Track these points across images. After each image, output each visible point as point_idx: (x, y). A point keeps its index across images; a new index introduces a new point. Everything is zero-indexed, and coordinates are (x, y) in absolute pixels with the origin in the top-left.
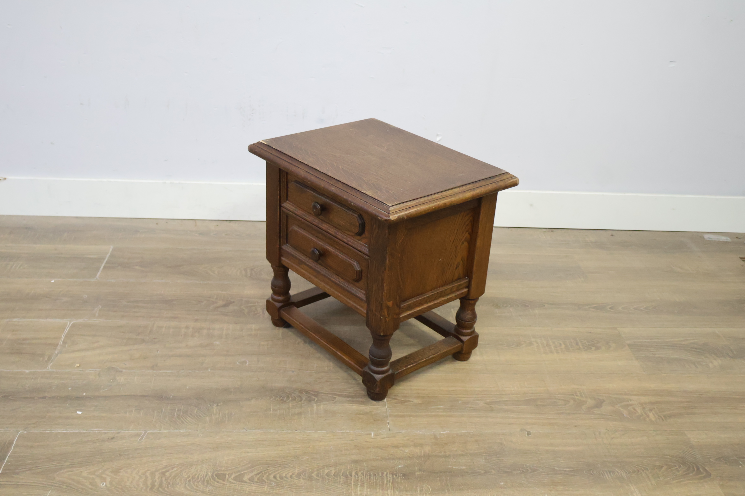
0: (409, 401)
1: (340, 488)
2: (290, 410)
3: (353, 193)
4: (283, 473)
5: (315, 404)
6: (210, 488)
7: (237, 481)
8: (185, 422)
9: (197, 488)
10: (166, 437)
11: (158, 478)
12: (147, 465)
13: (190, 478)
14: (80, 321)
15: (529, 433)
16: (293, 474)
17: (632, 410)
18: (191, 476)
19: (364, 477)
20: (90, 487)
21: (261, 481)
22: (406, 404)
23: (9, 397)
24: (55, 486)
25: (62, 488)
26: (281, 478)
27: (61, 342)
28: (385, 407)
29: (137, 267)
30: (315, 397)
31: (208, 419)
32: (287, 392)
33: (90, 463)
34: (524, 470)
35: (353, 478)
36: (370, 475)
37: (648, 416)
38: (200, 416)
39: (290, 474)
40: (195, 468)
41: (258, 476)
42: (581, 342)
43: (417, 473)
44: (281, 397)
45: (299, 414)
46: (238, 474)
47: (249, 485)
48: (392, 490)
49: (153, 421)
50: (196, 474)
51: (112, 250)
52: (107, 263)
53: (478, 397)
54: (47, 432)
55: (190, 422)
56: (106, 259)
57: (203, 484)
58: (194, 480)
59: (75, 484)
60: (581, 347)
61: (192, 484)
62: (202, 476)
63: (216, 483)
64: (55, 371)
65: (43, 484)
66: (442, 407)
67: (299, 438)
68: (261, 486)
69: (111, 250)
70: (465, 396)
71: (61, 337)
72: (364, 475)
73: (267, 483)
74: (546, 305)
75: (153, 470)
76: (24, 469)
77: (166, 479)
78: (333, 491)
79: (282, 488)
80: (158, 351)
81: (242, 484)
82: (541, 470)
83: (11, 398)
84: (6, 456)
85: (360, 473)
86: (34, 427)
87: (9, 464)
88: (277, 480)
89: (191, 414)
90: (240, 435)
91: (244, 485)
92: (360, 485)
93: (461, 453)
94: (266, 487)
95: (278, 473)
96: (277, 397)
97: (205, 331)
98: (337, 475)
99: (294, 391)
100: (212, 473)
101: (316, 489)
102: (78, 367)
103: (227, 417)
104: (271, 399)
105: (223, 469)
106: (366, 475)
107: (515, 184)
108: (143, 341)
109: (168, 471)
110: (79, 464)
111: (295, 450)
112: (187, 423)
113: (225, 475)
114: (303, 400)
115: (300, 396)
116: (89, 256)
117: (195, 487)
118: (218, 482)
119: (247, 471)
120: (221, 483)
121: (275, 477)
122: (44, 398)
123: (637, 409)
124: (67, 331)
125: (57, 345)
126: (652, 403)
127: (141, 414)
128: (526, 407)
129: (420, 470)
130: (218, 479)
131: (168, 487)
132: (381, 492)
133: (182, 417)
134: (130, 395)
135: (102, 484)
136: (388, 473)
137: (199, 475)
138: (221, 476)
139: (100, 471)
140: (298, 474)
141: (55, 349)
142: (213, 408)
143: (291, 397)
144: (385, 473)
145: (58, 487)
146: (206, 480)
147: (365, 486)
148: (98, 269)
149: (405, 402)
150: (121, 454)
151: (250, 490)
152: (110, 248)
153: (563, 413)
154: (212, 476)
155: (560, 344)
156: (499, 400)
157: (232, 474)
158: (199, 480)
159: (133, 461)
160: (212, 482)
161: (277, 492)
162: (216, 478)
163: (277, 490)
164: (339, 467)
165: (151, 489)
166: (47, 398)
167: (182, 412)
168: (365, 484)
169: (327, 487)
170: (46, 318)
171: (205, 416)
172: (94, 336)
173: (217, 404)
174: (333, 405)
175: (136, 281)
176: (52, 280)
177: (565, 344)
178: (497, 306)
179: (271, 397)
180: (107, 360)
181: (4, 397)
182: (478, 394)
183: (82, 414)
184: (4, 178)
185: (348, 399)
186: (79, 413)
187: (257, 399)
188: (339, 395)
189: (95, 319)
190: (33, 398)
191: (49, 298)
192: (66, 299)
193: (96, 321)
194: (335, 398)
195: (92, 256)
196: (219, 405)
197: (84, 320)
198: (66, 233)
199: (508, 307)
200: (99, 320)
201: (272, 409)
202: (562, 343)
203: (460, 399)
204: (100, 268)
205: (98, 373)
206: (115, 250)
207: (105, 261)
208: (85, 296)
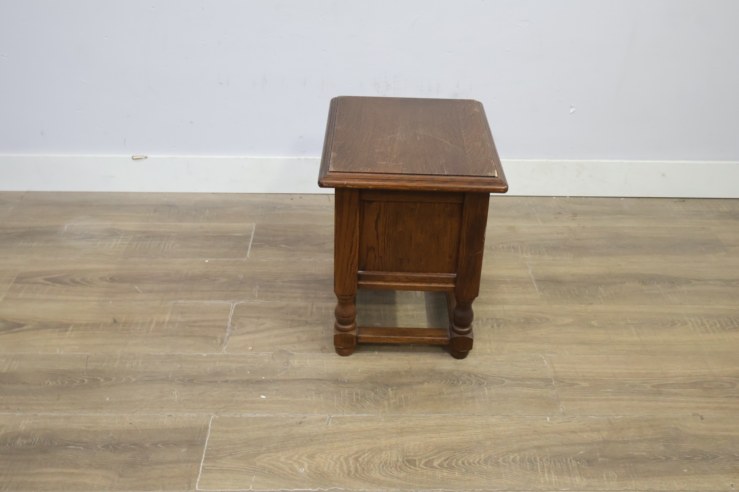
0: (577, 384)
1: (528, 474)
2: (463, 394)
4: (470, 459)
5: (486, 388)
6: (402, 475)
7: (427, 467)
8: (365, 406)
9: (391, 474)
10: (350, 421)
11: (353, 464)
12: (339, 450)
13: (382, 464)
14: (242, 302)
15: (702, 418)
16: (480, 460)
18: (383, 461)
19: (549, 463)
20: (291, 472)
21: (451, 468)
22: (574, 387)
23: (195, 381)
24: (258, 471)
25: (265, 473)
26: (470, 464)
27: (229, 325)
28: (555, 390)
29: (283, 246)
30: (484, 381)
31: (386, 403)
32: (456, 375)
33: (284, 448)
34: (705, 457)
35: (539, 464)
36: (554, 462)
38: (378, 401)
39: (477, 460)
40: (386, 454)
41: (447, 462)
42: (736, 320)
43: (600, 459)
44: (451, 380)
45: (473, 398)
46: (428, 460)
47: (440, 471)
48: (579, 477)
49: (334, 405)
50: (387, 460)
51: (256, 227)
52: (253, 241)
53: (644, 380)
54: (237, 416)
55: (370, 407)
56: (252, 237)
57: (397, 470)
58: (386, 466)
59: (276, 469)
60: (736, 326)
61: (386, 470)
62: (393, 462)
63: (408, 468)
64: (230, 354)
65: (246, 469)
66: (610, 390)
67: (478, 423)
68: (452, 472)
69: (254, 227)
70: (631, 379)
71: (228, 320)
72: (549, 461)
73: (457, 469)
74: (693, 281)
75: (346, 455)
76: (225, 454)
77: (360, 465)
78: (523, 478)
79: (472, 474)
80: (323, 333)
81: (434, 470)
82: (722, 457)
83: (196, 382)
84: (205, 441)
85: (544, 460)
86: (224, 412)
87: (210, 449)
88: (465, 465)
89: (369, 399)
90: (420, 420)
91: (436, 471)
92: (547, 471)
93: (639, 438)
94: (457, 473)
95: (466, 459)
96: (448, 380)
97: (363, 312)
98: (522, 461)
99: (463, 374)
100: (402, 459)
101: (505, 475)
102: (251, 349)
103: (404, 401)
104: (443, 382)
105: (412, 454)
106: (550, 461)
108: (307, 323)
109: (360, 456)
110: (274, 449)
111: (477, 436)
112: (367, 407)
113: (415, 460)
114: (473, 384)
115: (469, 380)
116: (235, 234)
117: (390, 473)
118: (410, 468)
119: (435, 457)
120: (413, 469)
121: (463, 463)
122: (227, 381)
124: (232, 313)
125: (227, 327)
127: (322, 398)
128: (693, 390)
129: (602, 456)
130: (409, 464)
131: (364, 473)
132: (569, 479)
133: (361, 401)
134: (307, 379)
135: (301, 470)
136: (572, 460)
137: (390, 460)
138: (411, 462)
139: (296, 457)
140: (484, 460)
141: (226, 332)
142: (388, 392)
143: (461, 381)
144: (569, 460)
145: (260, 472)
146: (398, 466)
147: (552, 472)
148: (246, 248)
149: (572, 385)
150: (312, 439)
151: (442, 476)
152: (251, 226)
153: (731, 397)
154: (403, 462)
155: (715, 323)
156: (665, 383)
157: (422, 459)
158: (391, 466)
159: (325, 446)
160: (404, 468)
161: (468, 478)
162: (408, 464)
163: (468, 477)
164: (522, 453)
165: (349, 474)
166: (229, 382)
167: (359, 396)
168: (552, 470)
169: (515, 474)
170: (210, 299)
171: (383, 400)
172: (259, 318)
173: (392, 388)
174: (503, 388)
175: (286, 260)
176: (206, 260)
177: (720, 323)
178: (644, 283)
179: (442, 381)
180: (277, 343)
181: (189, 381)
182: (643, 377)
183: (266, 398)
184: (145, 157)
185: (517, 382)
186: (263, 397)
187: (429, 382)
188: (507, 378)
189: (256, 301)
190: (216, 382)
191: (208, 278)
192: (223, 280)
193: (258, 302)
194: (504, 381)
195: (238, 235)
196: (394, 388)
197: (246, 301)
198: (207, 211)
199: (655, 284)
200: (260, 301)
201: (445, 393)
202: (717, 322)
203: (626, 382)
204: (248, 246)
205: (271, 356)
206: (258, 227)
207: (251, 239)
208: (241, 276)
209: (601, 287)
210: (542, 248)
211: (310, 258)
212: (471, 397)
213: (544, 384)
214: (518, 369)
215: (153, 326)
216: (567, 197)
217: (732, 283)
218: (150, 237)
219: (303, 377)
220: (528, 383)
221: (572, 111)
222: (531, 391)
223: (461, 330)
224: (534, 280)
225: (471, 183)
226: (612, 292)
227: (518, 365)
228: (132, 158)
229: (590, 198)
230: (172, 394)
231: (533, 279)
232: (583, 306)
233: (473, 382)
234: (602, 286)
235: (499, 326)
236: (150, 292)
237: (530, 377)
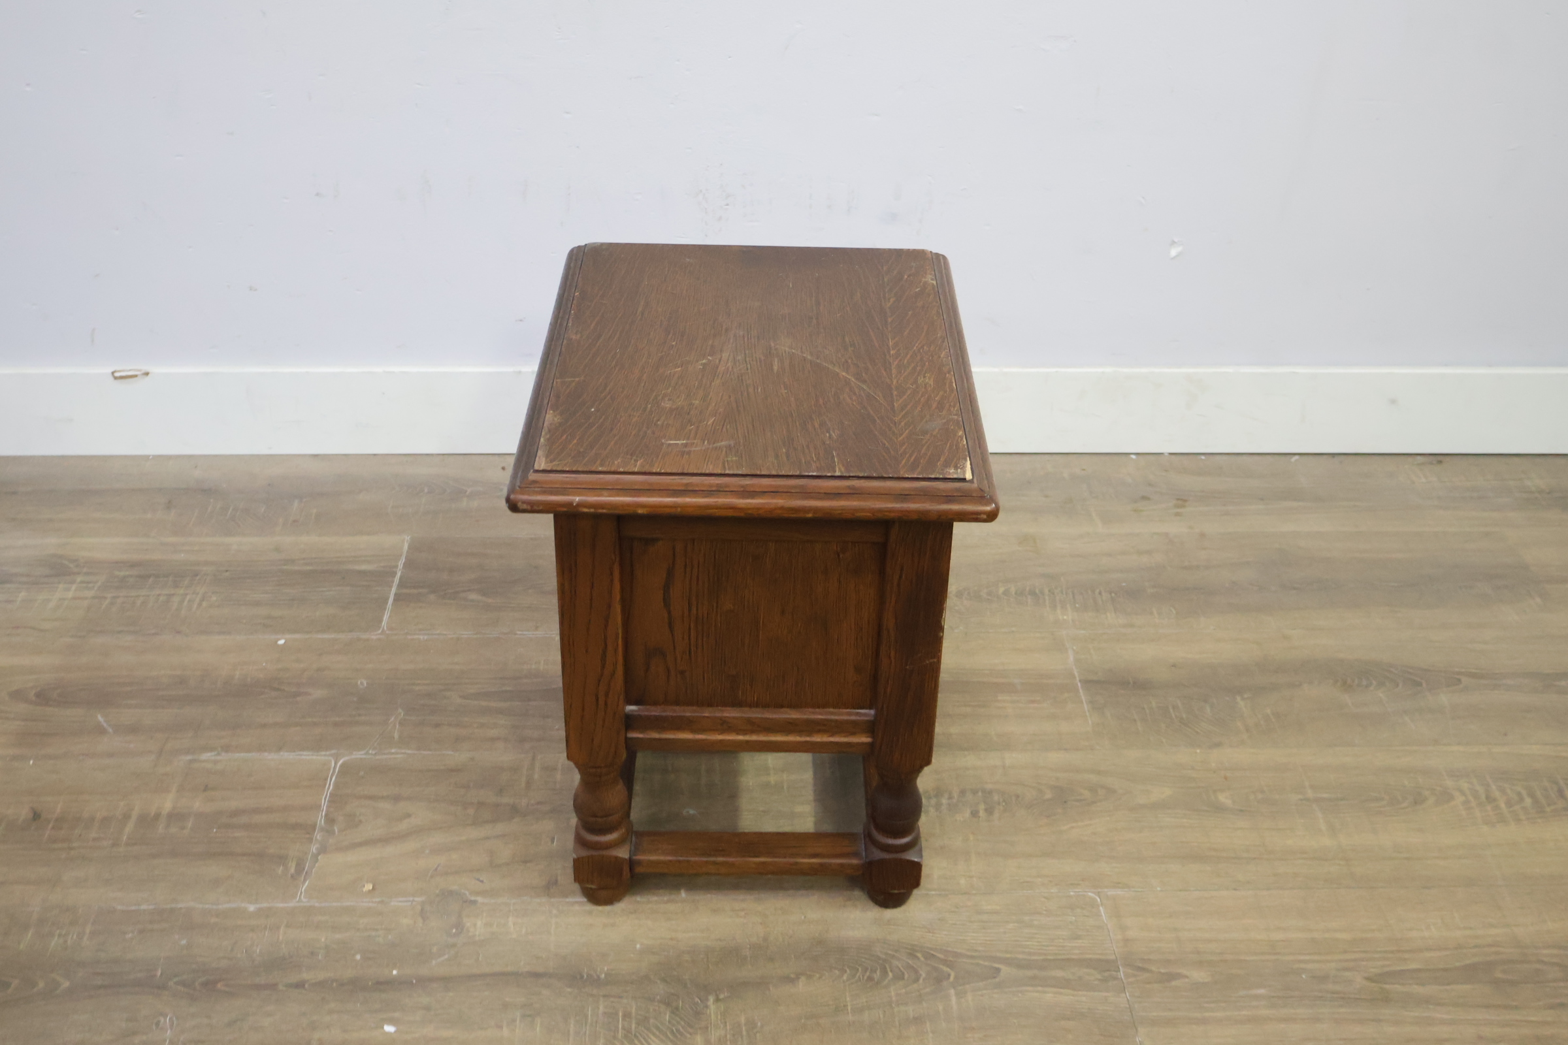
0: (1179, 976)
2: (896, 1010)
5: (952, 992)
14: (358, 755)
22: (1174, 983)
23: (219, 986)
27: (321, 821)
28: (1124, 995)
29: (473, 596)
30: (949, 970)
31: (699, 1040)
32: (879, 954)
38: (681, 1034)
44: (867, 969)
45: (919, 1020)
51: (409, 548)
52: (401, 585)
53: (1347, 961)
56: (399, 574)
64: (317, 904)
66: (1262, 991)
69: (406, 547)
70: (1316, 957)
71: (320, 806)
74: (1465, 680)
80: (553, 841)
83: (223, 988)
96: (858, 969)
97: (657, 778)
99: (896, 951)
102: (370, 891)
103: (744, 1033)
104: (845, 978)
108: (514, 811)
114: (921, 978)
115: (912, 968)
116: (357, 567)
122: (300, 985)
124: (331, 787)
125: (314, 827)
127: (538, 1029)
128: (1467, 987)
133: (636, 1037)
134: (503, 974)
141: (310, 840)
142: (707, 1007)
143: (891, 971)
148: (382, 604)
149: (1168, 978)
152: (399, 543)
155: (1519, 794)
156: (1399, 968)
166: (306, 986)
167: (634, 1022)
170: (280, 749)
171: (690, 1030)
172: (397, 799)
173: (717, 996)
174: (996, 991)
175: (475, 636)
176: (279, 639)
177: (1532, 795)
178: (1346, 686)
179: (843, 971)
180: (436, 869)
181: (205, 984)
182: (1345, 952)
183: (395, 1032)
184: (143, 372)
185: (1030, 973)
186: (389, 1029)
187: (809, 977)
188: (1007, 962)
189: (393, 751)
190: (273, 987)
191: (278, 689)
192: (318, 693)
193: (397, 755)
194: (998, 970)
195: (364, 567)
196: (722, 996)
197: (367, 753)
198: (296, 503)
199: (1372, 688)
200: (403, 751)
201: (849, 1008)
202: (1524, 793)
203: (1302, 966)
204: (387, 599)
205: (419, 908)
206: (415, 547)
207: (397, 580)
208: (363, 683)
209: (1243, 699)
210: (1100, 593)
211: (537, 628)
212: (915, 1019)
213: (1099, 977)
214: (1036, 934)
215: (130, 827)
216: (1162, 454)
217: (1558, 683)
218: (149, 576)
219: (497, 969)
220: (1059, 973)
221: (1173, 252)
222: (1066, 998)
223: (891, 841)
224: (1080, 681)
225: (904, 496)
226: (1269, 711)
227: (1036, 923)
228: (112, 378)
229: (1218, 457)
230: (157, 1024)
231: (1078, 679)
232: (1198, 751)
233: (921, 975)
234: (1246, 696)
235: (990, 811)
236: (134, 729)
237: (1063, 957)
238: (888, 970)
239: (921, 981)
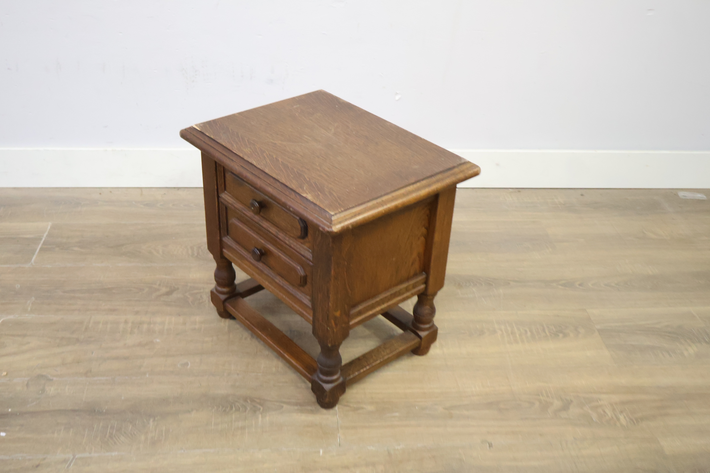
0: (362, 408)
2: (233, 424)
3: (293, 195)
5: (260, 416)
8: (117, 443)
10: (96, 462)
14: (11, 317)
15: (490, 445)
17: (602, 412)
22: (359, 411)
28: (336, 416)
29: (76, 249)
30: (260, 407)
31: (143, 438)
32: (231, 400)
37: (618, 419)
38: (135, 435)
42: (548, 327)
44: (224, 407)
45: (243, 428)
49: (83, 442)
51: (51, 227)
52: (44, 244)
53: (437, 401)
55: (123, 443)
56: (43, 239)
60: (548, 334)
66: (397, 414)
67: (241, 460)
69: (49, 227)
70: (424, 400)
74: (511, 283)
80: (92, 353)
89: (125, 433)
90: (177, 457)
96: (220, 407)
97: (145, 326)
99: (238, 399)
102: (5, 376)
103: (164, 434)
104: (213, 410)
107: (476, 174)
108: (78, 340)
112: (120, 443)
115: (244, 406)
116: (25, 236)
123: (607, 411)
126: (623, 403)
127: (71, 434)
128: (487, 411)
133: (115, 437)
134: (59, 410)
142: (149, 423)
143: (235, 407)
148: (33, 252)
149: (357, 409)
152: (47, 225)
153: (527, 418)
155: (526, 331)
156: (459, 404)
167: (115, 430)
171: (140, 433)
172: (24, 336)
173: (154, 419)
174: (280, 415)
175: (74, 266)
177: (531, 331)
178: (459, 286)
179: (213, 408)
180: (37, 366)
182: (436, 397)
183: (6, 436)
185: (296, 408)
187: (197, 410)
188: (287, 403)
189: (27, 315)
193: (28, 317)
195: (28, 236)
196: (156, 419)
197: (15, 316)
198: (2, 209)
199: (471, 287)
200: (31, 315)
201: (213, 423)
202: (528, 330)
203: (417, 403)
204: (36, 250)
205: (26, 382)
206: (53, 228)
207: (42, 242)
208: (18, 286)
211: (102, 262)
212: (241, 427)
214: (302, 391)
217: (552, 284)
219: (56, 408)
227: (303, 387)
233: (248, 409)
238: (233, 406)
239: (247, 411)
